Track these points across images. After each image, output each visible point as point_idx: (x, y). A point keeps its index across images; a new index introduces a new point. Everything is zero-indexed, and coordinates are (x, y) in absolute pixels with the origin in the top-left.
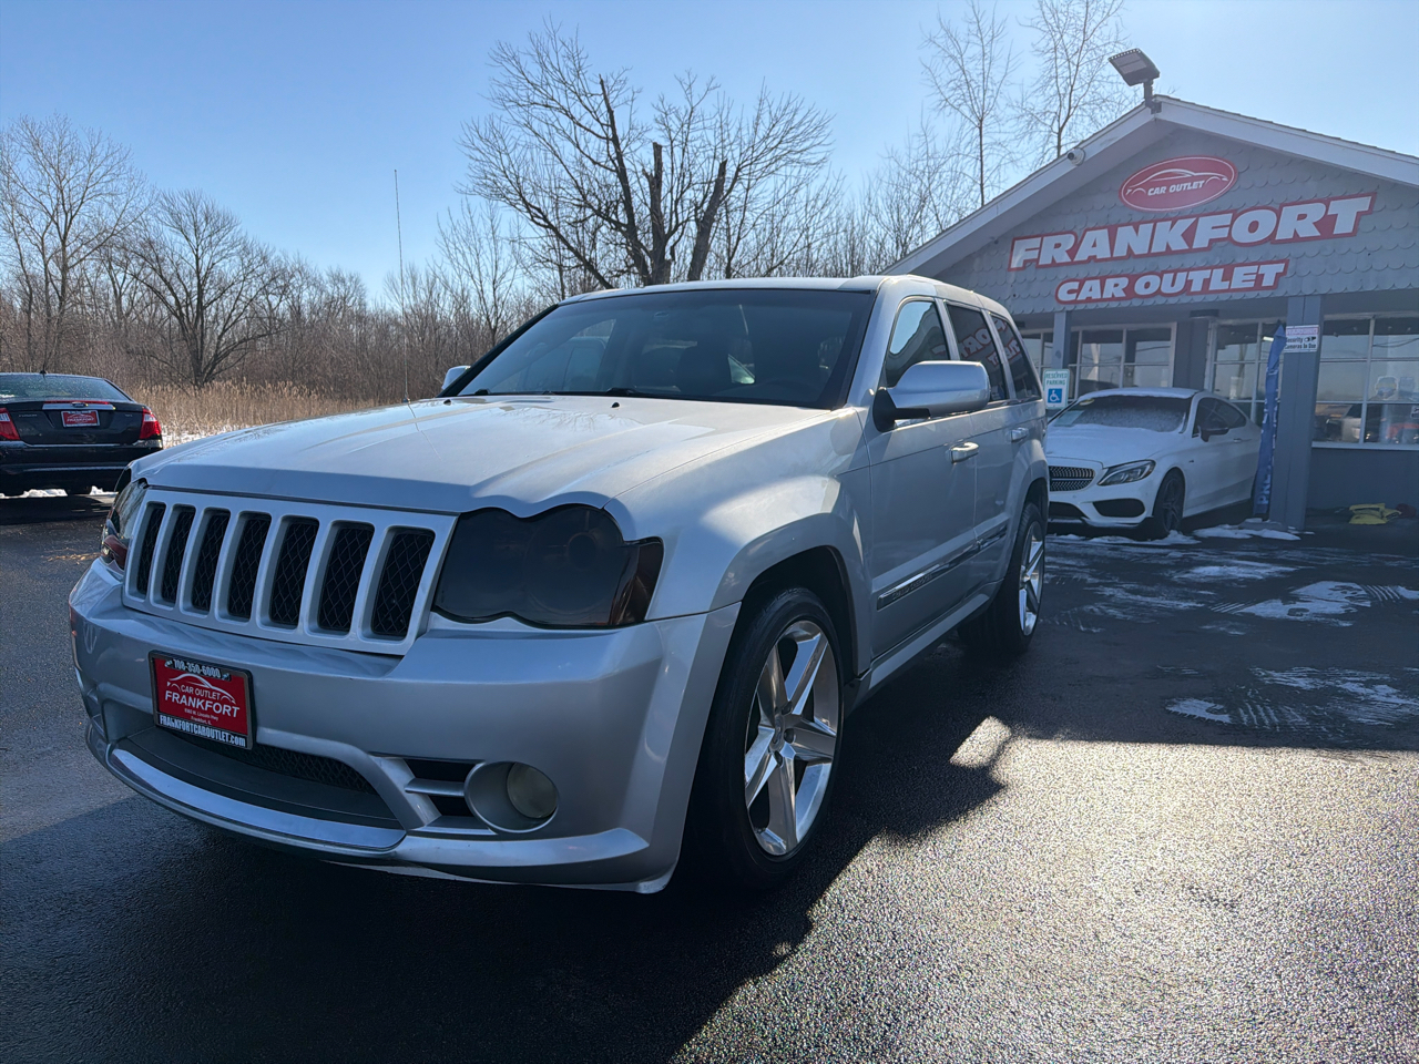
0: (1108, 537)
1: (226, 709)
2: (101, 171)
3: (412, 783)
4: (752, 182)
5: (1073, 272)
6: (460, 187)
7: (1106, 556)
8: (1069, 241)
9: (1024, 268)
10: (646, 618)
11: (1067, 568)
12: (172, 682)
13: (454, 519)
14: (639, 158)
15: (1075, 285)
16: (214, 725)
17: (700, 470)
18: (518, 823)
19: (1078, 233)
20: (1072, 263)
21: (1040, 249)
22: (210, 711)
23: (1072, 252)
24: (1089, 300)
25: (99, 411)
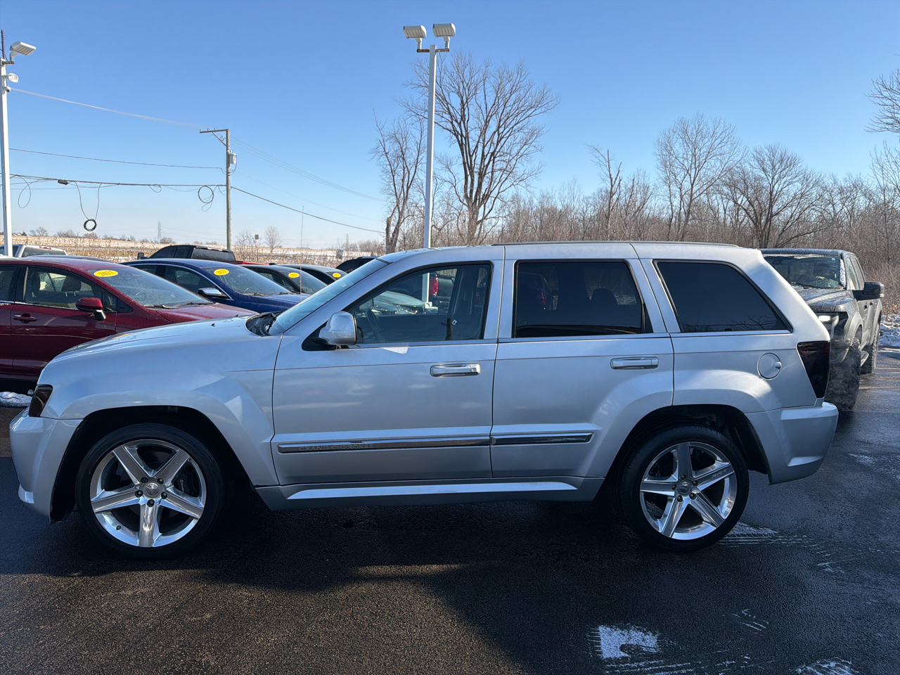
2: (718, 141)
10: (41, 416)
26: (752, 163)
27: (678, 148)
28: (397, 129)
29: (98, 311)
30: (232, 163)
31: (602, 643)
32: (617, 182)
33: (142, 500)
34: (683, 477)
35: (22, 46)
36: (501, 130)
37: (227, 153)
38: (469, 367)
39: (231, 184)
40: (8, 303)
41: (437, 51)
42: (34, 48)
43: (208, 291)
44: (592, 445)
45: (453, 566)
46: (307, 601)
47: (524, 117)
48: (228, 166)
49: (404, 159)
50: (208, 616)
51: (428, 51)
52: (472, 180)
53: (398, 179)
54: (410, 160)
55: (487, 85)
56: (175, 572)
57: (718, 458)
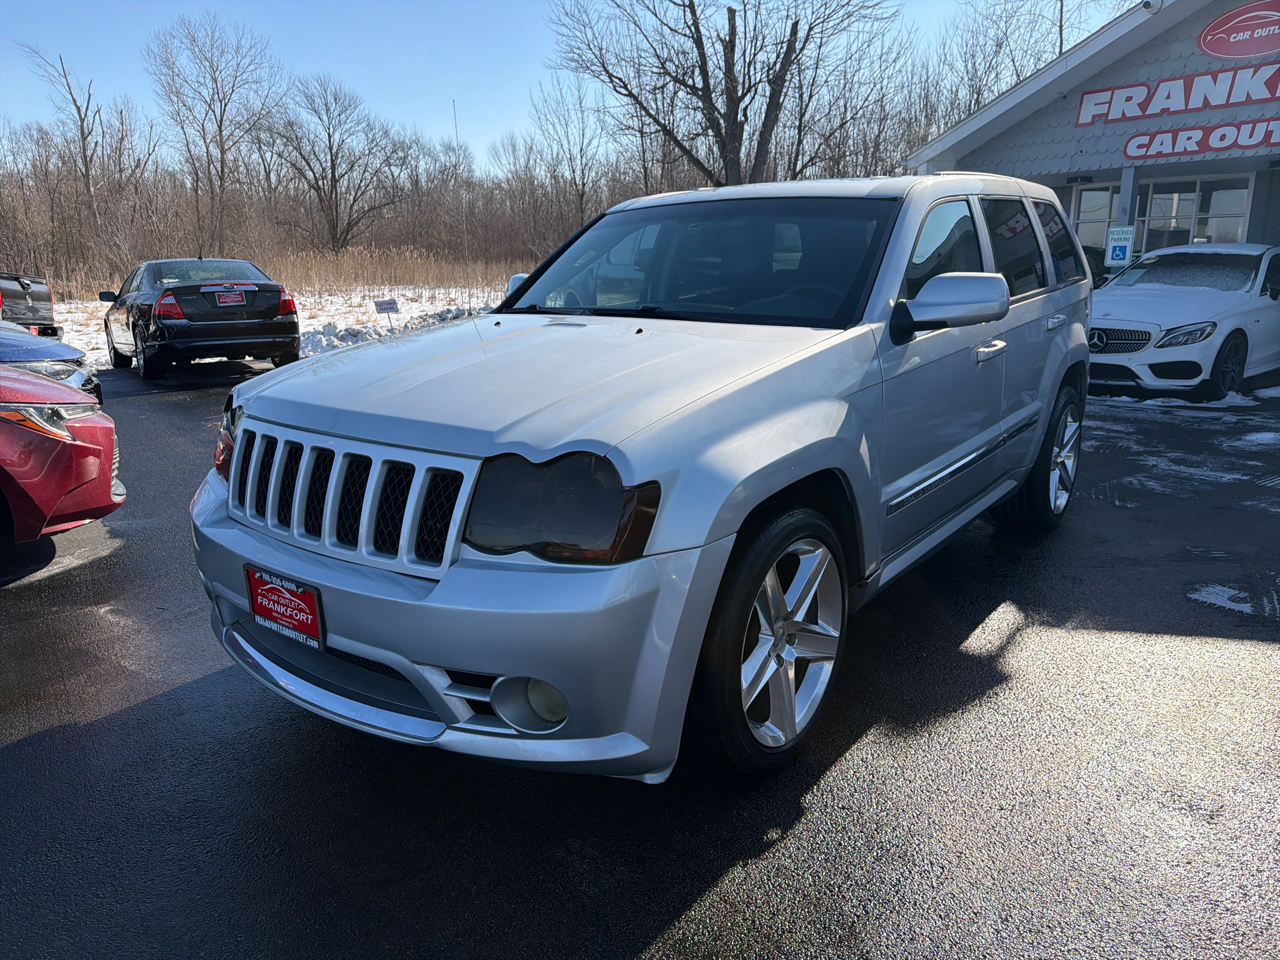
0: (1162, 399)
1: (302, 617)
2: (247, 61)
3: (450, 687)
4: (824, 40)
5: (1143, 126)
6: (549, 62)
7: (1155, 421)
8: (1140, 94)
9: (1092, 123)
10: (644, 554)
11: (1114, 434)
12: (262, 590)
13: (479, 463)
14: (714, 23)
15: (1145, 140)
16: (295, 628)
17: (700, 412)
18: (538, 725)
19: (1151, 85)
20: (1144, 117)
21: (1110, 103)
22: (291, 617)
23: (1144, 105)
24: (1159, 154)
25: (245, 291)
44: (1036, 427)
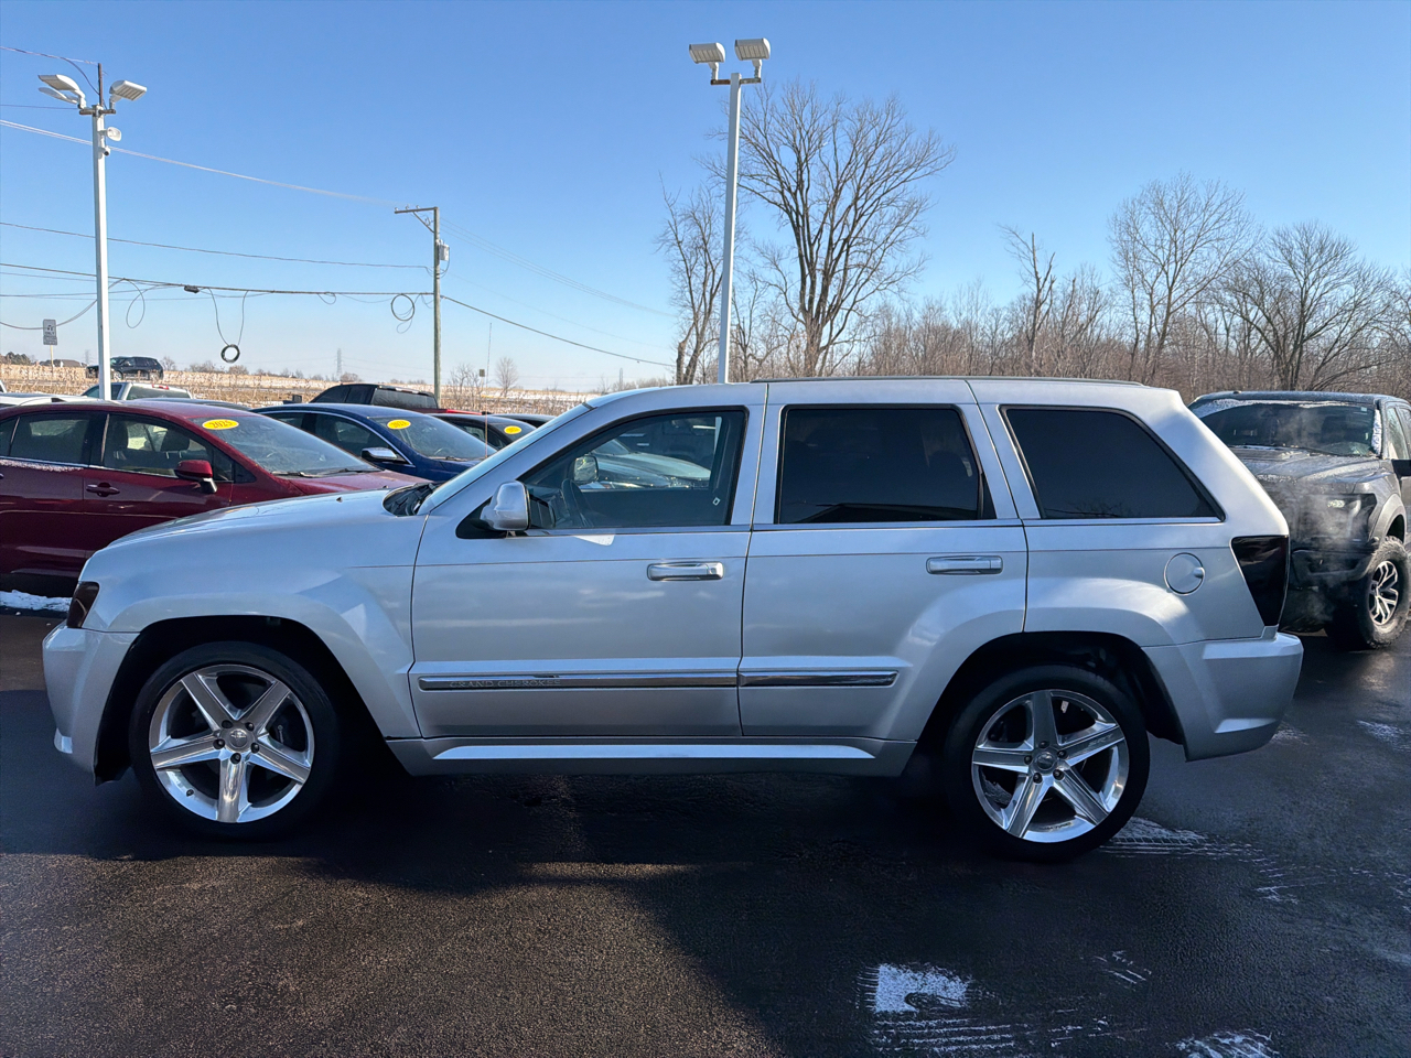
2: (1213, 219)
10: (83, 627)
26: (1271, 253)
27: (1148, 229)
28: (695, 204)
29: (206, 480)
30: (443, 259)
31: (879, 989)
32: (1047, 284)
33: (224, 753)
34: (1043, 745)
35: (127, 86)
36: (860, 203)
37: (435, 243)
38: (704, 568)
39: (441, 291)
40: (80, 467)
41: (741, 82)
42: (144, 89)
43: (376, 452)
44: (895, 692)
45: (675, 867)
46: (449, 909)
47: (898, 182)
48: (436, 263)
49: (706, 251)
50: (300, 923)
51: (727, 82)
52: (813, 283)
53: (696, 282)
54: (716, 251)
55: (839, 132)
56: (266, 860)
57: (1100, 717)
